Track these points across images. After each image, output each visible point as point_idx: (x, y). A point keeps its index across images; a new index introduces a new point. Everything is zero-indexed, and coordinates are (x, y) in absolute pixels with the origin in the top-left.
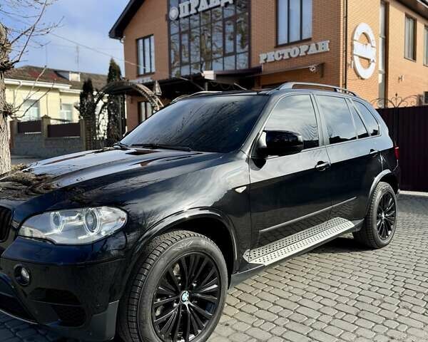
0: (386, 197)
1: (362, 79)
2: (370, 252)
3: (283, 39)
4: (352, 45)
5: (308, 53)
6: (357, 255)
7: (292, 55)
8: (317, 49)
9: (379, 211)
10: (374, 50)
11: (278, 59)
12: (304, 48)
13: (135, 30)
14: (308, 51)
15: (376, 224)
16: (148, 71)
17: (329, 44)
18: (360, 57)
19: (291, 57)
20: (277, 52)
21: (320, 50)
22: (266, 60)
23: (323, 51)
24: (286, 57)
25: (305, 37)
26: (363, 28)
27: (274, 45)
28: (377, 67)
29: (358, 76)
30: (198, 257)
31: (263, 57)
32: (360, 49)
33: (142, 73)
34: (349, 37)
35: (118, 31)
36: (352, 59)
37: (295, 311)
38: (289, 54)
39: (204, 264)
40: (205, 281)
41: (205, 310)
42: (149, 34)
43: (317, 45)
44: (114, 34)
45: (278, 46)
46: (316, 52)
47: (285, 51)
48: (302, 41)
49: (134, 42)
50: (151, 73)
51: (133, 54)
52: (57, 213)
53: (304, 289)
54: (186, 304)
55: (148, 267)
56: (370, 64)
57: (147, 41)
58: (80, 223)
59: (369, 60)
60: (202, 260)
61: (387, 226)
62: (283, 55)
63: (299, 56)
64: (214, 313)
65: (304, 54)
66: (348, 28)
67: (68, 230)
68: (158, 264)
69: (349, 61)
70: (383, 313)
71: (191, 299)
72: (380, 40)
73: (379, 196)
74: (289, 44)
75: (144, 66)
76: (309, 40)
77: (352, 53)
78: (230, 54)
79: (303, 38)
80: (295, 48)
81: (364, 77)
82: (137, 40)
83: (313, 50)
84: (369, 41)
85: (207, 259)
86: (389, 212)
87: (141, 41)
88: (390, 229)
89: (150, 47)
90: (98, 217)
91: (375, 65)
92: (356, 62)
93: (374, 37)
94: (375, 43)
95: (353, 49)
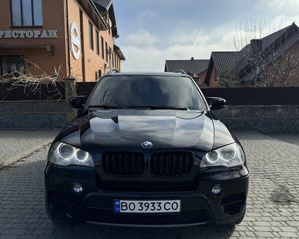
4: (70, 36)
5: (41, 37)
7: (28, 36)
8: (48, 35)
11: (15, 37)
12: (37, 32)
17: (57, 33)
18: (74, 45)
20: (13, 32)
21: (50, 36)
22: (3, 36)
23: (52, 37)
24: (22, 36)
27: (9, 25)
29: (74, 57)
34: (69, 31)
38: (25, 34)
43: (47, 32)
45: (13, 27)
46: (46, 36)
47: (22, 32)
59: (77, 47)
62: (19, 35)
63: (33, 37)
69: (70, 46)
76: (41, 27)
79: (35, 25)
80: (29, 31)
83: (44, 35)
84: (76, 35)
91: (80, 51)
92: (73, 48)
93: (79, 32)
94: (79, 36)
95: (71, 39)
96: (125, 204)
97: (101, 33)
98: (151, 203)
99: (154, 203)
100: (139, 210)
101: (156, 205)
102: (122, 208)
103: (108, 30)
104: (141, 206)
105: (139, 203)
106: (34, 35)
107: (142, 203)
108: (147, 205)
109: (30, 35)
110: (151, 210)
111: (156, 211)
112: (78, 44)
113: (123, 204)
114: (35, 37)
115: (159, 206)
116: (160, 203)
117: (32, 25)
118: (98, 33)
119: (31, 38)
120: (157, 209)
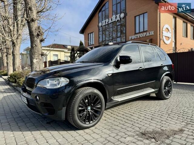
0: (168, 82)
1: (166, 44)
2: (162, 101)
3: (137, 31)
4: (162, 32)
5: (146, 36)
6: (157, 101)
7: (141, 36)
8: (149, 34)
9: (165, 86)
10: (171, 34)
11: (135, 38)
12: (145, 34)
13: (88, 31)
14: (146, 35)
15: (163, 91)
16: (92, 44)
17: (154, 32)
19: (140, 37)
20: (135, 36)
21: (151, 34)
22: (131, 38)
23: (151, 35)
24: (139, 37)
25: (145, 30)
26: (167, 26)
27: (134, 33)
28: (172, 40)
29: (165, 43)
30: (94, 96)
31: (130, 37)
32: (165, 33)
33: (90, 45)
34: (161, 29)
35: (82, 31)
36: (162, 37)
37: (130, 117)
38: (139, 36)
39: (96, 98)
40: (96, 104)
41: (96, 113)
42: (92, 32)
43: (149, 33)
44: (81, 32)
45: (136, 34)
46: (149, 35)
47: (138, 35)
48: (144, 32)
49: (87, 35)
50: (93, 45)
51: (87, 39)
52: (48, 79)
53: (134, 111)
54: (90, 111)
55: (76, 97)
56: (169, 39)
57: (92, 34)
58: (56, 83)
59: (169, 37)
60: (95, 97)
61: (168, 92)
62: (137, 36)
63: (143, 37)
64: (100, 115)
66: (161, 26)
67: (52, 85)
68: (79, 97)
69: (161, 38)
70: (161, 119)
71: (91, 109)
72: (173, 31)
73: (164, 81)
74: (139, 33)
75: (91, 42)
76: (147, 31)
77: (162, 35)
78: (119, 37)
79: (145, 31)
80: (142, 34)
81: (167, 43)
82: (89, 34)
83: (148, 34)
84: (169, 31)
85: (97, 97)
86: (169, 87)
87: (90, 34)
88: (170, 93)
89: (92, 36)
90: (60, 81)
92: (164, 38)
93: (171, 29)
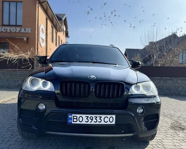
4: (39, 33)
11: (4, 31)
12: (18, 29)
17: (31, 30)
18: (42, 38)
19: (11, 32)
20: (3, 28)
21: (27, 32)
24: (9, 31)
25: (18, 24)
36: (39, 38)
45: (3, 25)
59: (43, 40)
62: (7, 30)
63: (15, 32)
65: (18, 32)
74: (10, 25)
76: (21, 26)
83: (23, 31)
84: (43, 32)
91: (45, 42)
92: (41, 40)
93: (45, 31)
94: (45, 34)
95: (39, 34)
96: (76, 117)
97: (59, 34)
98: (95, 117)
99: (97, 117)
100: (86, 121)
101: (98, 119)
102: (73, 120)
103: (63, 32)
104: (87, 119)
105: (86, 117)
106: (16, 31)
107: (88, 117)
108: (91, 118)
109: (13, 30)
110: (94, 122)
111: (98, 123)
112: (44, 38)
113: (75, 117)
114: (16, 32)
115: (100, 119)
116: (101, 117)
117: (15, 24)
118: (56, 33)
119: (14, 32)
120: (99, 122)
